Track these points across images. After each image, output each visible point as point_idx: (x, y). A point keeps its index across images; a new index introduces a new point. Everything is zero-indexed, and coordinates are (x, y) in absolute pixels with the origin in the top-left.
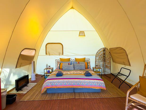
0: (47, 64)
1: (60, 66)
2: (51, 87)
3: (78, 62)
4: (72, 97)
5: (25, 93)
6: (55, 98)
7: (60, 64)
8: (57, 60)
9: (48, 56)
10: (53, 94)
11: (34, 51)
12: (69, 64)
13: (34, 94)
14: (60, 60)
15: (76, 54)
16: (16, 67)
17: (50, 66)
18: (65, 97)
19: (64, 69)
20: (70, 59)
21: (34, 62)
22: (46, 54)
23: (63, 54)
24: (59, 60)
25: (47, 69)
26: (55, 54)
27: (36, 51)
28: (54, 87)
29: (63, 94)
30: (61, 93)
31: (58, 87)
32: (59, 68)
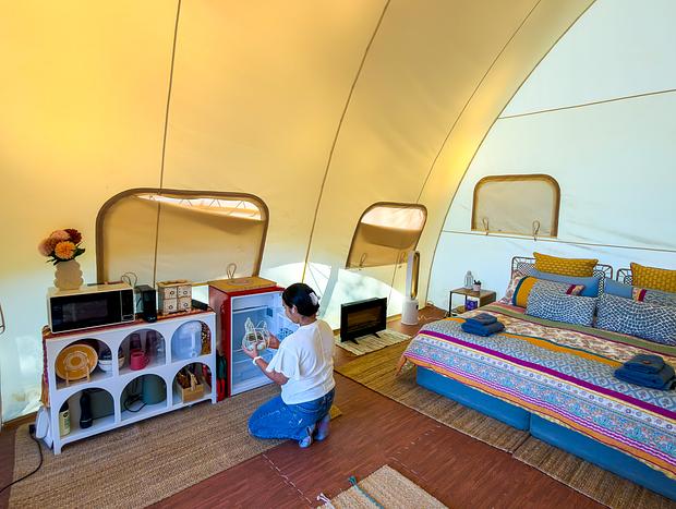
0: (470, 273)
1: (517, 289)
2: (427, 365)
3: (637, 291)
4: (503, 445)
5: (358, 353)
7: (521, 281)
8: (523, 260)
9: (479, 238)
10: (435, 395)
12: (569, 292)
14: (534, 262)
15: (648, 242)
16: (348, 265)
17: (479, 283)
18: (472, 429)
19: (531, 309)
20: (593, 263)
21: (418, 254)
22: (474, 227)
23: (555, 233)
24: (528, 261)
25: (467, 292)
26: (515, 231)
27: (426, 215)
28: (438, 369)
29: (470, 413)
30: (465, 407)
31: (454, 376)
32: (514, 300)
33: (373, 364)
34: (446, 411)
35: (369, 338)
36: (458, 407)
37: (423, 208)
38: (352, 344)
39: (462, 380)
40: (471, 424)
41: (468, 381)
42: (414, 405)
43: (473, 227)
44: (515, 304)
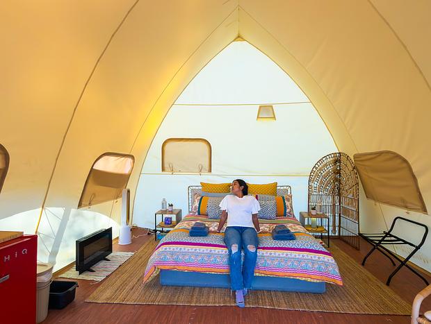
0: (164, 200)
1: (200, 204)
2: (172, 267)
5: (99, 279)
6: (182, 300)
7: (202, 198)
8: (194, 188)
9: (167, 176)
10: (178, 288)
11: (130, 160)
13: (124, 284)
14: (200, 188)
16: (80, 205)
17: (172, 205)
19: (211, 215)
21: (129, 192)
24: (197, 188)
25: (163, 212)
26: (189, 171)
27: (134, 162)
28: (181, 268)
29: (205, 291)
30: (201, 288)
31: (194, 269)
32: (199, 211)
33: (118, 283)
34: (192, 296)
35: (102, 264)
36: (197, 289)
37: (132, 157)
38: (89, 273)
39: (199, 269)
40: (211, 297)
41: (204, 269)
42: (170, 302)
43: (163, 170)
44: (199, 214)
